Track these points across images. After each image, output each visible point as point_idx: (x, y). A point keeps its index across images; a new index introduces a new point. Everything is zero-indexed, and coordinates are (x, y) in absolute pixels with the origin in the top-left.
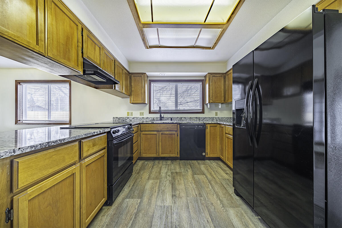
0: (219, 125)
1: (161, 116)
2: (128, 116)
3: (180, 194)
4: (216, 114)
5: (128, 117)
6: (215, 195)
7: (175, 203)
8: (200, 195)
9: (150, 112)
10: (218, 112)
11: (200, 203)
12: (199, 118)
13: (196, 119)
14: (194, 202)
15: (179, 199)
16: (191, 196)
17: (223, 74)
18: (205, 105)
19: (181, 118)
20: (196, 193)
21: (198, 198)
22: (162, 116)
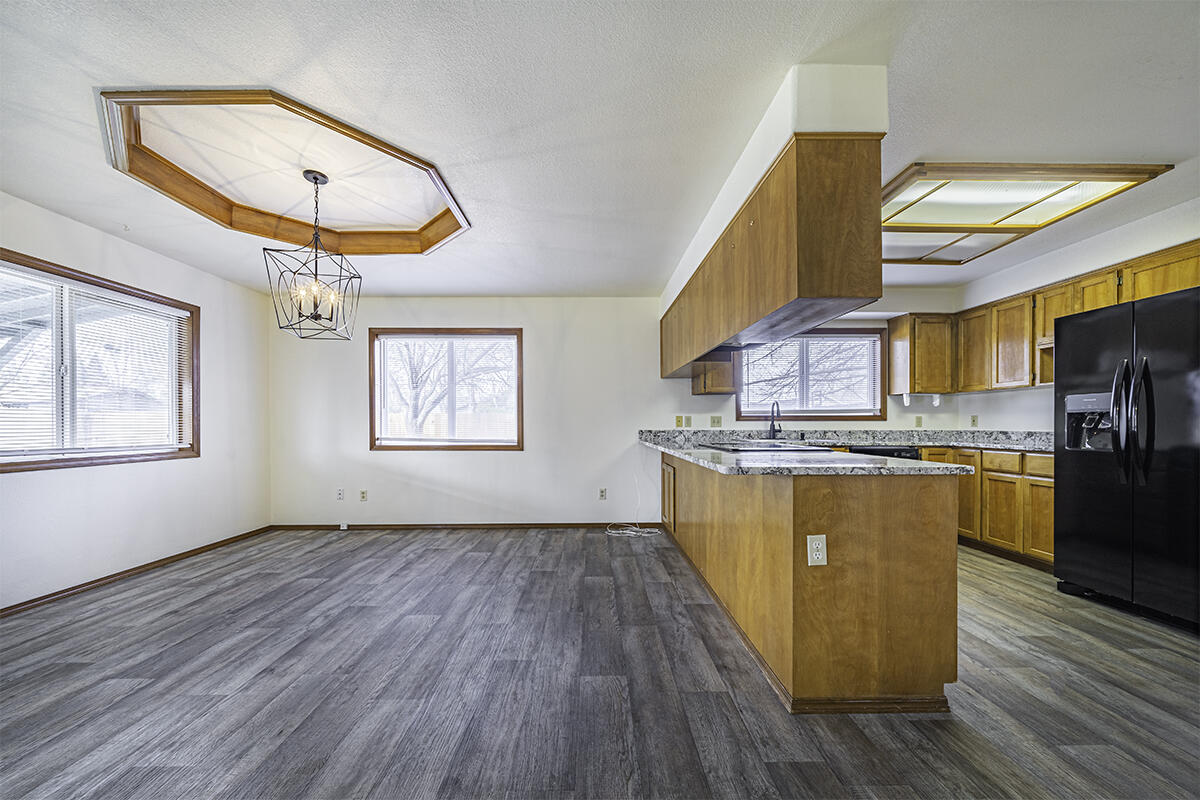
0: (951, 451)
1: (773, 426)
2: (678, 426)
4: (919, 422)
5: (680, 429)
9: (739, 417)
10: (924, 417)
12: (874, 434)
13: (865, 436)
17: (948, 315)
18: (888, 397)
19: (825, 432)
22: (777, 428)
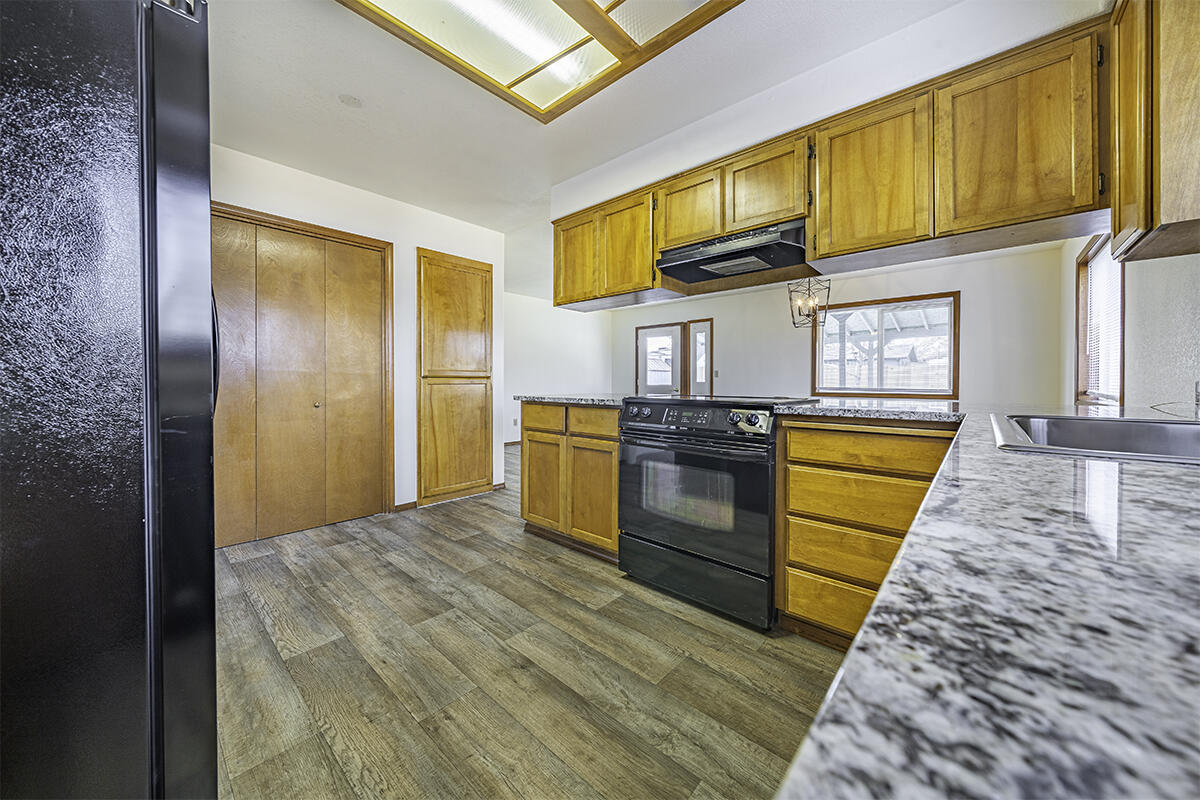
3: (510, 681)
6: (356, 776)
7: (503, 650)
8: (430, 728)
11: (420, 695)
14: (445, 685)
15: (498, 665)
16: (467, 699)
20: (453, 727)
21: (434, 710)
